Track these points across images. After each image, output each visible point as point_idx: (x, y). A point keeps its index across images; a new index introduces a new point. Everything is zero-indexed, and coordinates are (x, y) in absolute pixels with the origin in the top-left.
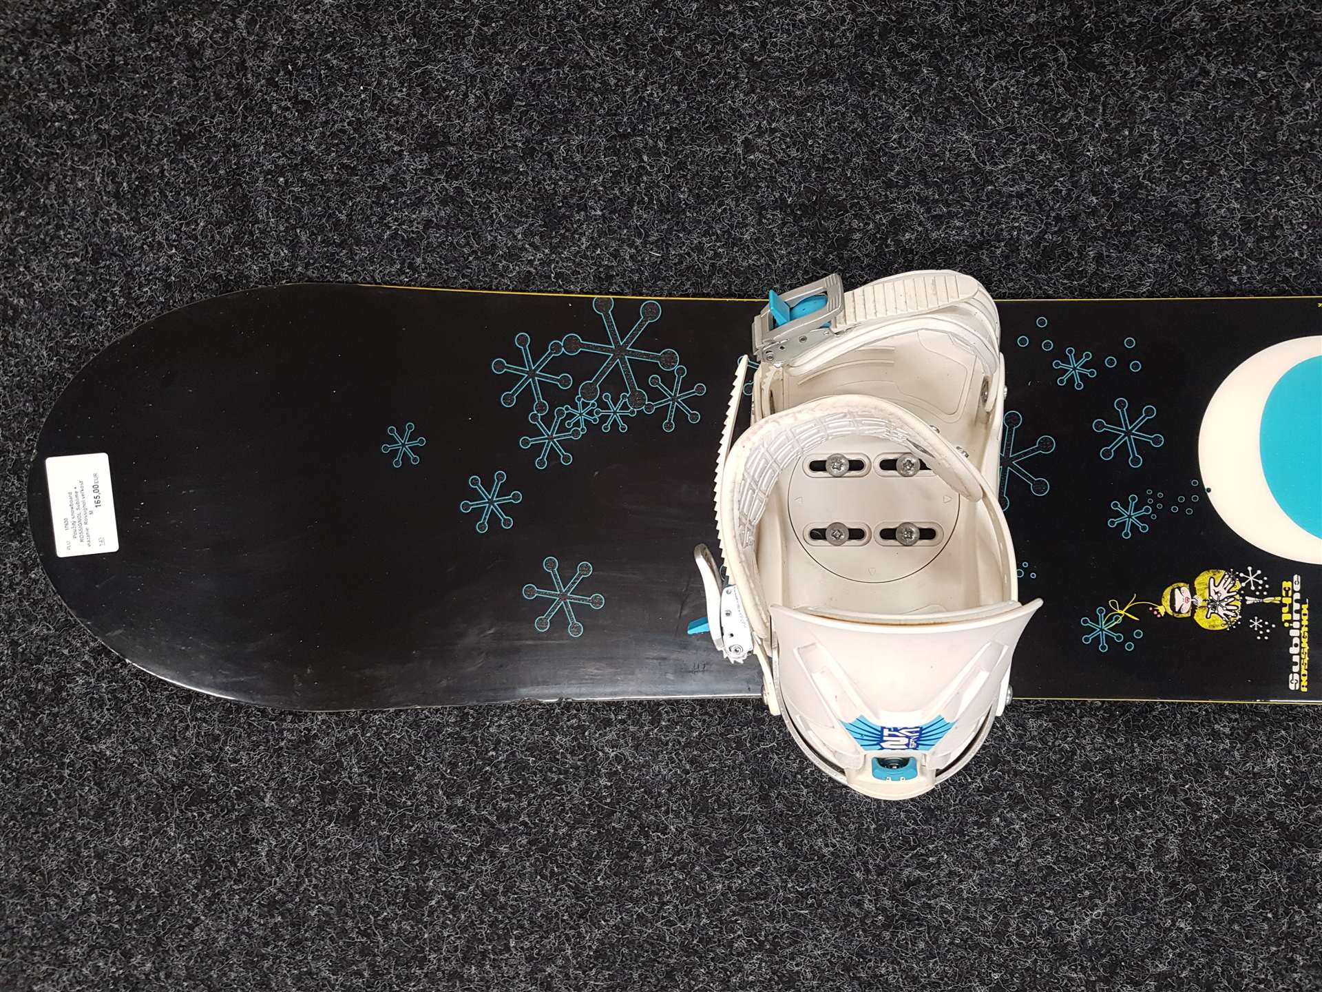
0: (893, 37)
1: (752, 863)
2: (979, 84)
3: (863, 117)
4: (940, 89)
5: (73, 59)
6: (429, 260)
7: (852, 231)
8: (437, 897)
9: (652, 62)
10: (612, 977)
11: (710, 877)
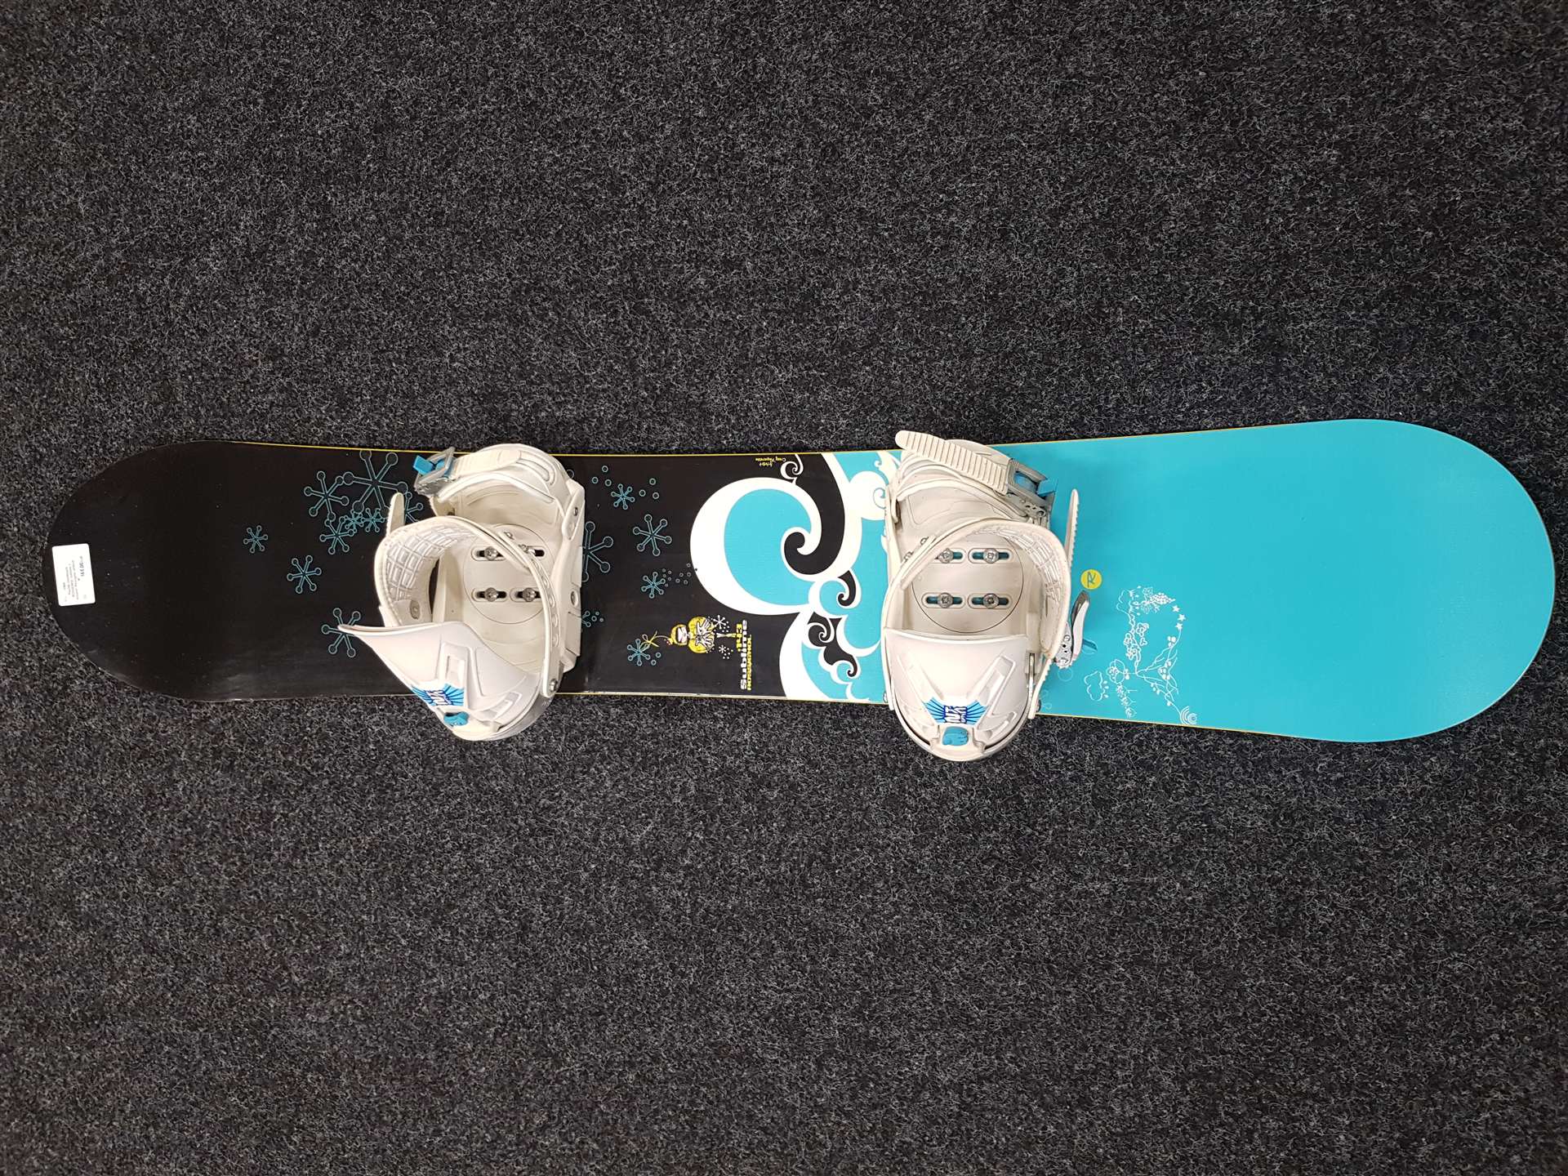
0: (533, 293)
1: (455, 796)
2: (581, 323)
3: (516, 342)
4: (559, 326)
5: (73, 302)
6: (273, 426)
7: (512, 410)
8: (278, 816)
9: (398, 306)
10: (377, 866)
11: (432, 805)
